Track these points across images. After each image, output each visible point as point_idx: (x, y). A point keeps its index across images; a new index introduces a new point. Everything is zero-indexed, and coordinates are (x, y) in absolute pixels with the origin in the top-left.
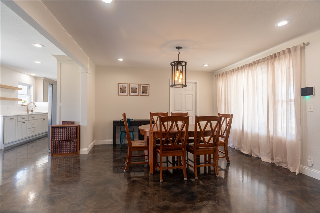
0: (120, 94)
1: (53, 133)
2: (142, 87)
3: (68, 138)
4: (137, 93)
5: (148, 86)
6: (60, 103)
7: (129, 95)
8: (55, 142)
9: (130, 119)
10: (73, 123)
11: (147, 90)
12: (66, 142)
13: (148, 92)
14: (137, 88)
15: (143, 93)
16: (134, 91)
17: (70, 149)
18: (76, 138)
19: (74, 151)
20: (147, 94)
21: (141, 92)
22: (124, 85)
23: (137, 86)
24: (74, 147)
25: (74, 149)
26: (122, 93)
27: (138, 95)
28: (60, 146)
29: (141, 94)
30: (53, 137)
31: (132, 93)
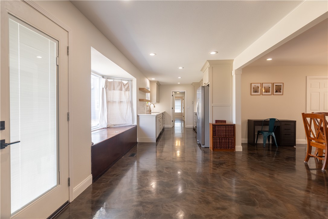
0: (253, 93)
1: (214, 131)
2: (276, 85)
3: (227, 135)
4: (270, 92)
5: (282, 84)
6: (212, 103)
7: (261, 95)
8: (216, 139)
9: (275, 119)
10: (225, 121)
11: (281, 89)
12: (225, 139)
13: (282, 91)
14: (270, 87)
15: (276, 92)
16: (267, 91)
17: (228, 146)
18: (234, 136)
19: (232, 148)
20: (281, 93)
21: (275, 91)
22: (257, 85)
23: (270, 85)
24: (232, 144)
25: (232, 146)
26: (255, 92)
27: (271, 95)
28: (220, 142)
29: (275, 93)
30: (214, 134)
31: (264, 92)
